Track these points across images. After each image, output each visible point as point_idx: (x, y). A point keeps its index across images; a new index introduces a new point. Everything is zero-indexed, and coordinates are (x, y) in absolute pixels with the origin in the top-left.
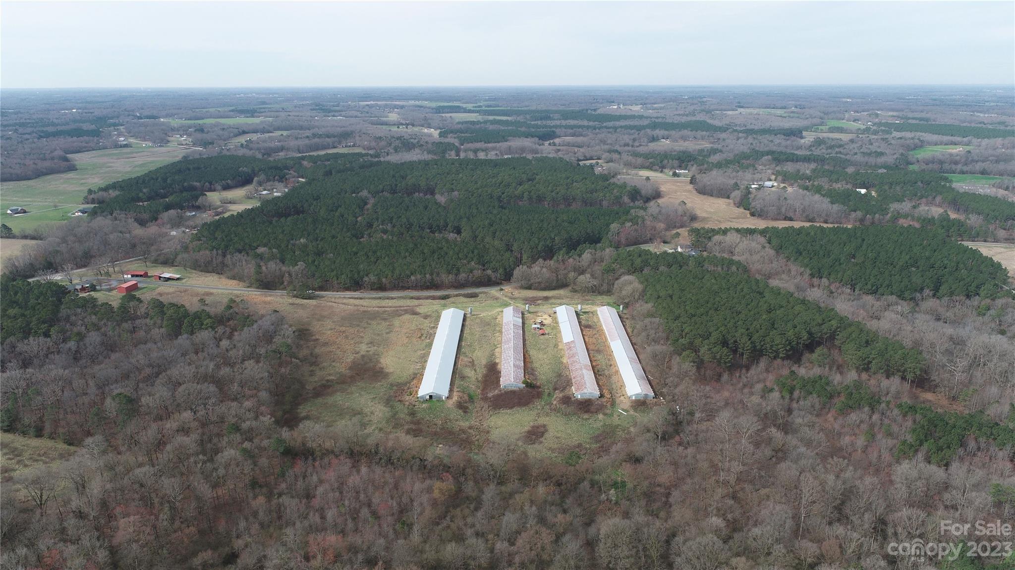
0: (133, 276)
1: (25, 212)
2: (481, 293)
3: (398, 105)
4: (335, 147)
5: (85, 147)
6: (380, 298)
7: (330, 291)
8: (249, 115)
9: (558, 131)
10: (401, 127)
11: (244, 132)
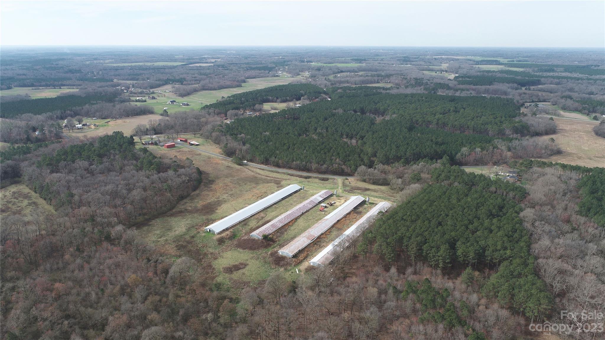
0: (181, 140)
1: (188, 105)
2: (331, 179)
3: (454, 59)
4: (378, 83)
5: (258, 76)
6: (272, 171)
7: (254, 163)
8: (358, 62)
9: (543, 80)
10: (438, 72)
11: (342, 72)
